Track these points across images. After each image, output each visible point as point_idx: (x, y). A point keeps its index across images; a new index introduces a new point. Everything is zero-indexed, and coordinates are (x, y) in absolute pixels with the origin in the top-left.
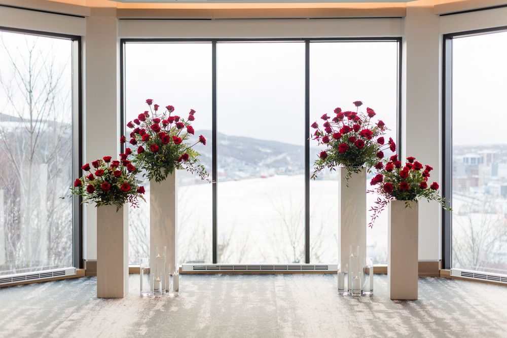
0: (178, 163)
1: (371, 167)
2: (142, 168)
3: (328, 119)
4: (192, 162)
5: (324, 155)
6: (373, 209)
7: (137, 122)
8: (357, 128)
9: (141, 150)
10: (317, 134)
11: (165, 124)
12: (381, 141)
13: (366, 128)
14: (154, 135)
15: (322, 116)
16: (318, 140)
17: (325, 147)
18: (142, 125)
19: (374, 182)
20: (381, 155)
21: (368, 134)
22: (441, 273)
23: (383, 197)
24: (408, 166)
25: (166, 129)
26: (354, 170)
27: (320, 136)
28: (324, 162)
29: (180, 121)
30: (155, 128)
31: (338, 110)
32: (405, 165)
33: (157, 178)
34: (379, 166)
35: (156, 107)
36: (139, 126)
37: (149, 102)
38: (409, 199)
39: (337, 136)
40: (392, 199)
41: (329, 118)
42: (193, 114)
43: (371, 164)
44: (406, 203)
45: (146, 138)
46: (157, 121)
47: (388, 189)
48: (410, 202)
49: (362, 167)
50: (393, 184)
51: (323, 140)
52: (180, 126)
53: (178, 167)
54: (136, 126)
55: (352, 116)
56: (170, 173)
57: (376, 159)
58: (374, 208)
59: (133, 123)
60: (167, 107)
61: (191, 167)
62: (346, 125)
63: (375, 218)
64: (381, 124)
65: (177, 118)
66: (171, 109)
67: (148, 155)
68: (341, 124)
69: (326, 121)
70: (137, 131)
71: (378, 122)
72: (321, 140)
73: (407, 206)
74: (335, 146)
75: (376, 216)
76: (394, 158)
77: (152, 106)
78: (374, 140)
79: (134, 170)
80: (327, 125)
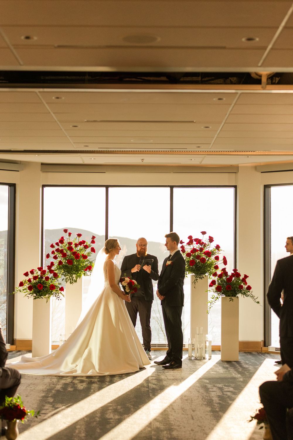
0: (84, 272)
2: (61, 275)
3: (183, 244)
7: (57, 244)
8: (201, 250)
9: (60, 263)
11: (76, 245)
12: (217, 258)
13: (207, 250)
14: (69, 253)
18: (61, 247)
19: (211, 285)
20: (216, 267)
21: (209, 254)
22: (263, 349)
23: (216, 295)
24: (233, 275)
25: (77, 249)
26: (199, 277)
29: (85, 244)
30: (70, 248)
31: (190, 237)
32: (231, 274)
33: (71, 281)
34: (215, 275)
35: (70, 234)
36: (59, 247)
37: (66, 231)
38: (232, 296)
39: (188, 255)
40: (222, 296)
41: (184, 242)
42: (94, 239)
43: (211, 274)
44: (230, 298)
45: (64, 255)
46: (70, 243)
47: (218, 289)
49: (206, 276)
50: (222, 286)
52: (86, 247)
53: (84, 274)
54: (56, 247)
55: (198, 241)
56: (79, 278)
57: (214, 271)
58: (210, 301)
59: (54, 245)
60: (77, 235)
62: (195, 248)
63: (211, 308)
64: (218, 247)
65: (84, 242)
66: (79, 235)
67: (65, 266)
68: (192, 247)
70: (58, 250)
71: (216, 246)
73: (230, 300)
74: (188, 262)
75: (211, 306)
76: (224, 270)
77: (67, 234)
78: (213, 258)
79: (56, 276)
80: (183, 247)
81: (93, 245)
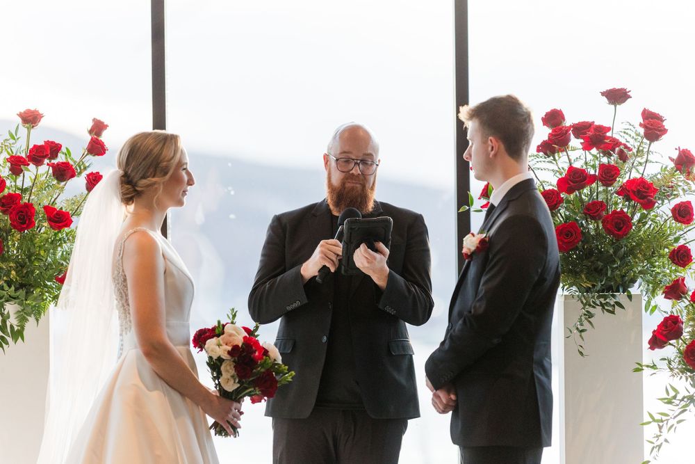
1: (653, 292)
6: (654, 420)
8: (608, 175)
11: (17, 165)
12: (684, 214)
13: (635, 175)
19: (659, 340)
20: (682, 257)
21: (642, 193)
23: (682, 384)
25: (19, 183)
26: (602, 305)
29: (61, 158)
31: (553, 118)
34: (675, 291)
42: (99, 134)
43: (654, 286)
49: (630, 297)
52: (64, 172)
55: (595, 136)
56: (32, 319)
57: (669, 272)
58: (657, 417)
60: (20, 116)
62: (577, 165)
63: (660, 446)
64: (685, 162)
65: (52, 149)
66: (31, 119)
68: (563, 161)
71: (675, 155)
75: (661, 439)
78: (664, 209)
81: (96, 165)
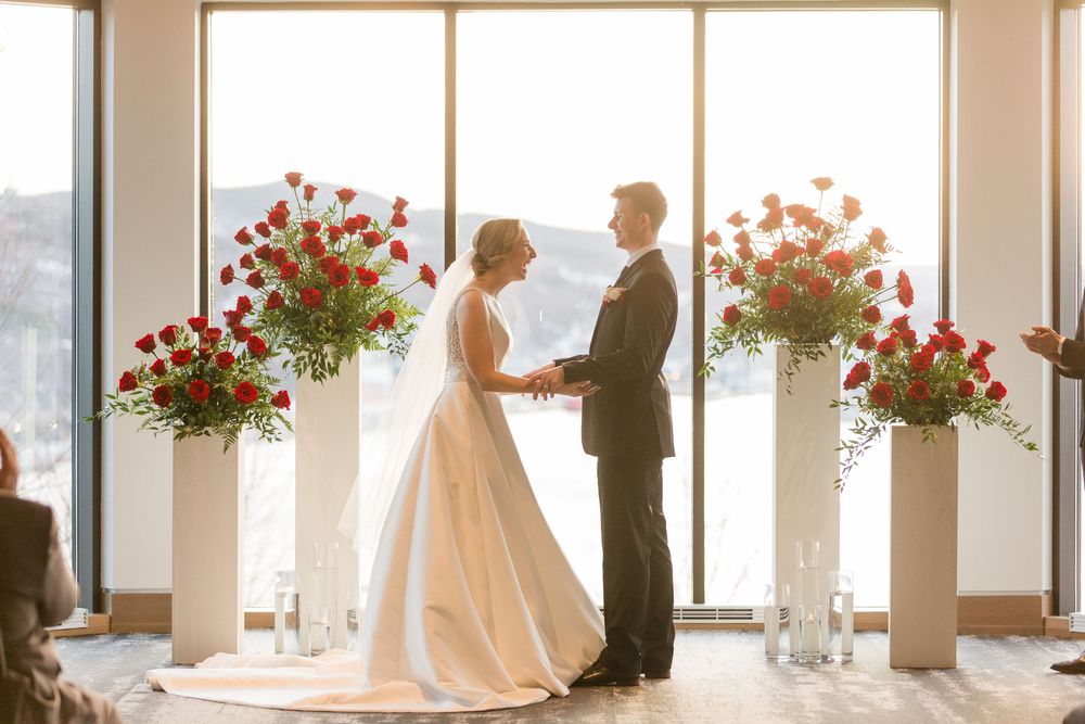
0: (367, 334)
1: (849, 343)
2: (279, 347)
3: (744, 225)
4: (400, 330)
5: (732, 315)
6: (846, 447)
7: (262, 229)
8: (814, 247)
9: (274, 301)
10: (718, 262)
11: (335, 234)
12: (875, 280)
13: (836, 248)
14: (306, 264)
15: (729, 216)
16: (719, 278)
17: (735, 296)
18: (276, 239)
19: (851, 383)
20: (873, 315)
21: (842, 264)
22: (1049, 625)
23: (869, 418)
24: (935, 343)
25: (336, 248)
26: (807, 353)
27: (724, 267)
28: (733, 333)
29: (370, 229)
30: (312, 246)
31: (771, 201)
32: (928, 339)
33: (315, 371)
34: (866, 342)
35: (310, 192)
36: (267, 241)
37: (293, 179)
38: (933, 422)
39: (764, 268)
40: (894, 421)
41: (747, 221)
42: (401, 209)
43: (850, 338)
44: (924, 432)
45: (289, 272)
46: (311, 227)
47: (881, 399)
48: (934, 429)
49: (830, 347)
50: (894, 386)
51: (730, 278)
52: (372, 240)
53: (366, 343)
54: (260, 241)
55: (803, 216)
56: (345, 359)
57: (861, 326)
58: (849, 444)
59: (251, 231)
60: (337, 193)
61: (399, 343)
62: (789, 239)
63: (850, 467)
64: (877, 239)
65: (363, 221)
66: (346, 196)
67: (291, 314)
68: (778, 236)
69: (737, 230)
70: (264, 253)
71: (869, 232)
72: (726, 277)
73: (925, 439)
74: (762, 293)
75: (852, 462)
76: (901, 324)
77: (301, 190)
78: (859, 276)
79: (259, 350)
80: (743, 239)
81: (398, 234)
